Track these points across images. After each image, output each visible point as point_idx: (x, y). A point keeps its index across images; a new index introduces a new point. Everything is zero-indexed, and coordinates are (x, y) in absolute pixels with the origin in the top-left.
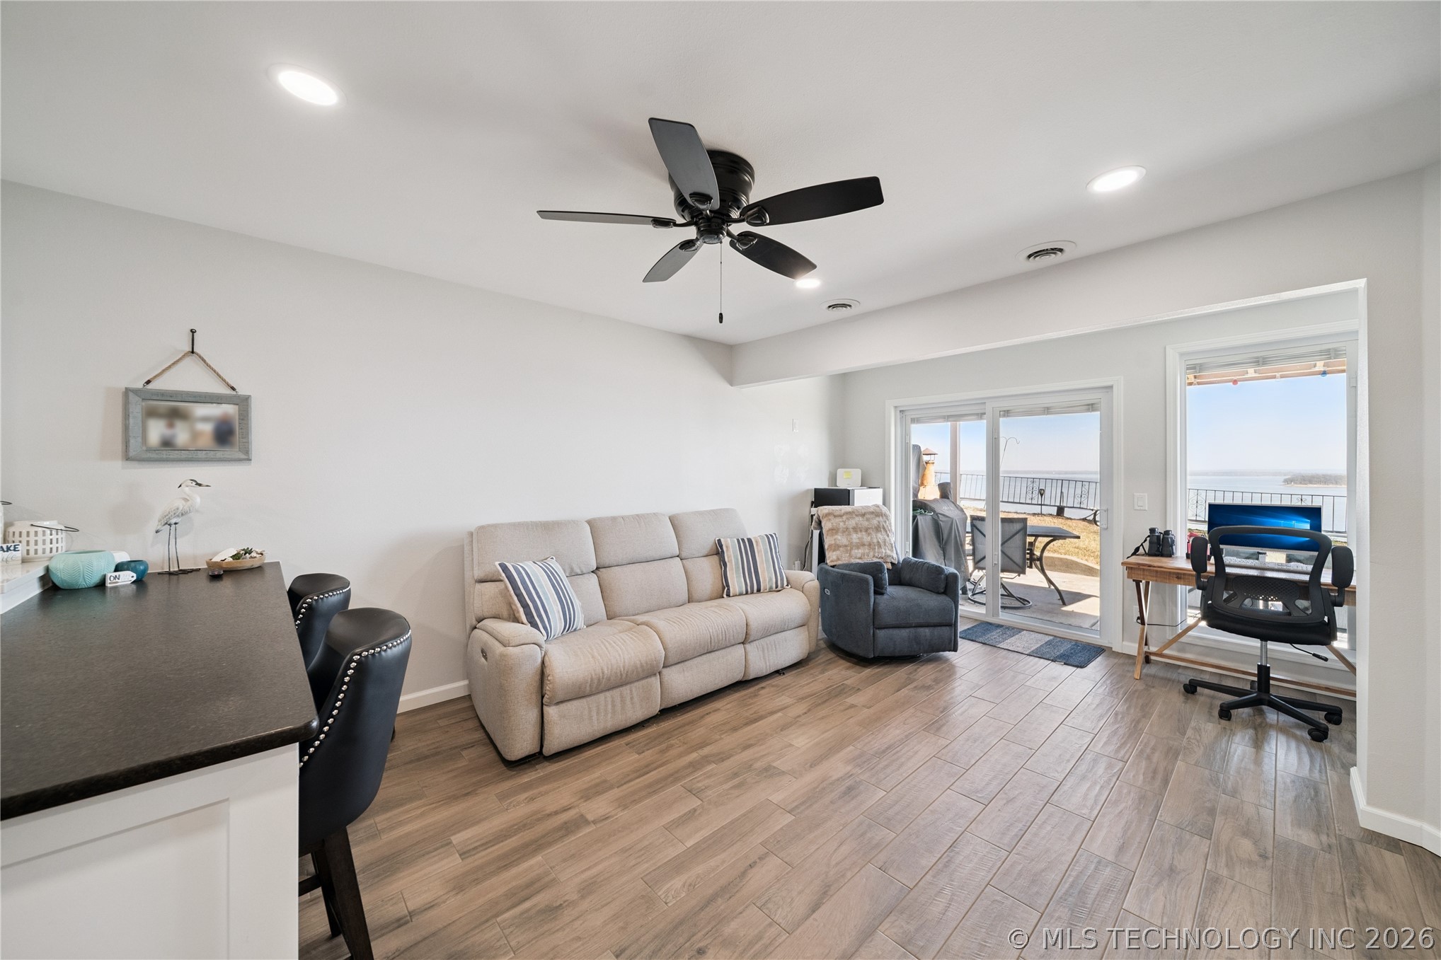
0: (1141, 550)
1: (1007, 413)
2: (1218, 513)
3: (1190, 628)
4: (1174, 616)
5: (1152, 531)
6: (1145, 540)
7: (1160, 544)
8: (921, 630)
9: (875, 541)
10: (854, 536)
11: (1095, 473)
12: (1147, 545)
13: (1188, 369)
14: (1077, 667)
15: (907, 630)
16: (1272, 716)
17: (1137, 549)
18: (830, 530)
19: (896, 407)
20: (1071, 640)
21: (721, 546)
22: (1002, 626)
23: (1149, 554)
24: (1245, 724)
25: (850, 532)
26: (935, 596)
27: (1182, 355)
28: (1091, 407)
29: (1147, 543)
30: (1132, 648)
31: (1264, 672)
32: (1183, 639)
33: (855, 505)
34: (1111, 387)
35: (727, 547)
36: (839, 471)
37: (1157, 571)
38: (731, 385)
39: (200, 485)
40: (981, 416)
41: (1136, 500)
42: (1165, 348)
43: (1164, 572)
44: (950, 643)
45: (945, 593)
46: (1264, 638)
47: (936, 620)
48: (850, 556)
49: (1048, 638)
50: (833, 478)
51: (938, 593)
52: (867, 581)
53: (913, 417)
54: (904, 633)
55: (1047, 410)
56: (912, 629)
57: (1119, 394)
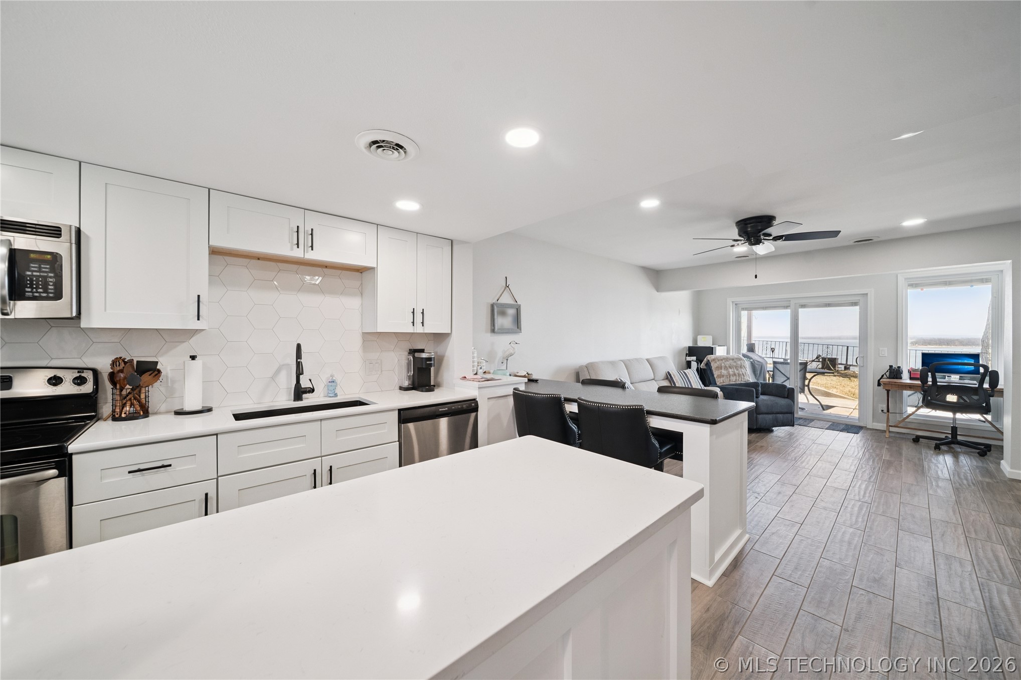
0: (885, 376)
1: (803, 306)
2: (927, 358)
3: (910, 415)
4: (901, 409)
5: (891, 366)
6: (888, 371)
7: (895, 373)
8: (778, 415)
9: (741, 373)
10: (730, 370)
11: (855, 338)
12: (888, 374)
13: (908, 286)
14: (855, 433)
15: (772, 415)
16: (958, 448)
17: (883, 376)
18: (717, 367)
19: (732, 302)
20: (843, 424)
21: (670, 375)
22: (802, 418)
23: (889, 378)
24: (947, 452)
25: (727, 368)
26: (783, 399)
27: (905, 279)
28: (855, 304)
29: (888, 372)
30: (882, 426)
31: (954, 430)
32: (907, 420)
33: (717, 355)
34: (867, 294)
35: (674, 375)
36: (699, 337)
37: (899, 385)
38: (658, 292)
39: (516, 343)
40: (786, 307)
41: (880, 352)
42: (897, 275)
43: (903, 385)
44: (791, 422)
45: (787, 398)
46: (954, 412)
47: (785, 410)
48: (730, 380)
49: (831, 423)
50: (695, 341)
51: (784, 398)
52: (753, 391)
53: (743, 307)
54: (770, 416)
55: (828, 305)
56: (774, 415)
57: (871, 299)
